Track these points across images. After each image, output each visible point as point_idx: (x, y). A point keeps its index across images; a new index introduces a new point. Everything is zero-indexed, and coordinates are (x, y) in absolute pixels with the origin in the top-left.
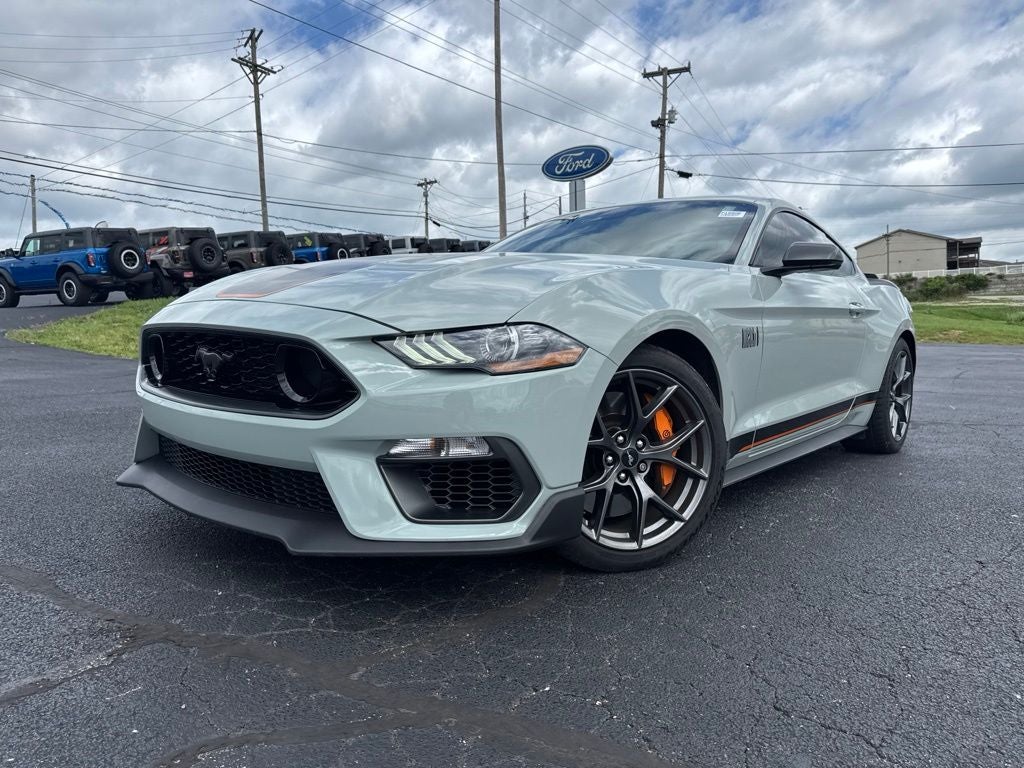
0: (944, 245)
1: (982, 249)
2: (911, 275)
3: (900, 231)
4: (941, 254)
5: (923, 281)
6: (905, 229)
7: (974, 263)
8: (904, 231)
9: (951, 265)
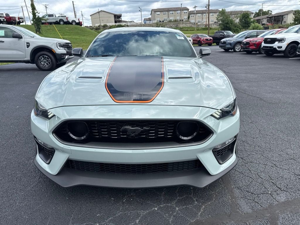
0: (113, 16)
1: (122, 17)
2: (106, 25)
3: (101, 11)
4: (113, 19)
5: (110, 26)
6: (103, 10)
7: (120, 21)
8: (102, 11)
9: (116, 22)
